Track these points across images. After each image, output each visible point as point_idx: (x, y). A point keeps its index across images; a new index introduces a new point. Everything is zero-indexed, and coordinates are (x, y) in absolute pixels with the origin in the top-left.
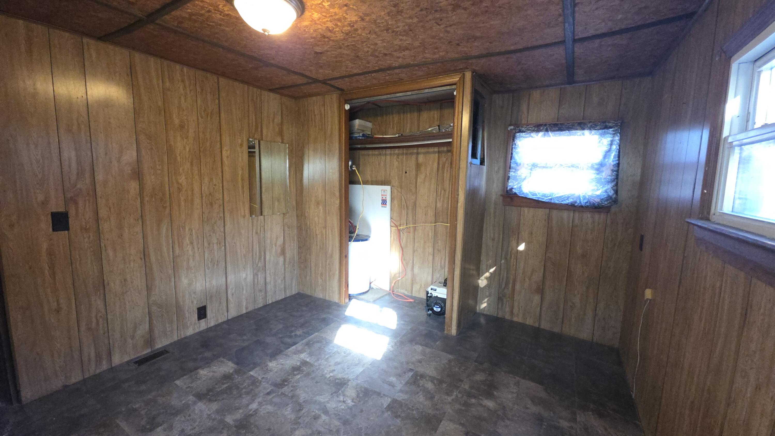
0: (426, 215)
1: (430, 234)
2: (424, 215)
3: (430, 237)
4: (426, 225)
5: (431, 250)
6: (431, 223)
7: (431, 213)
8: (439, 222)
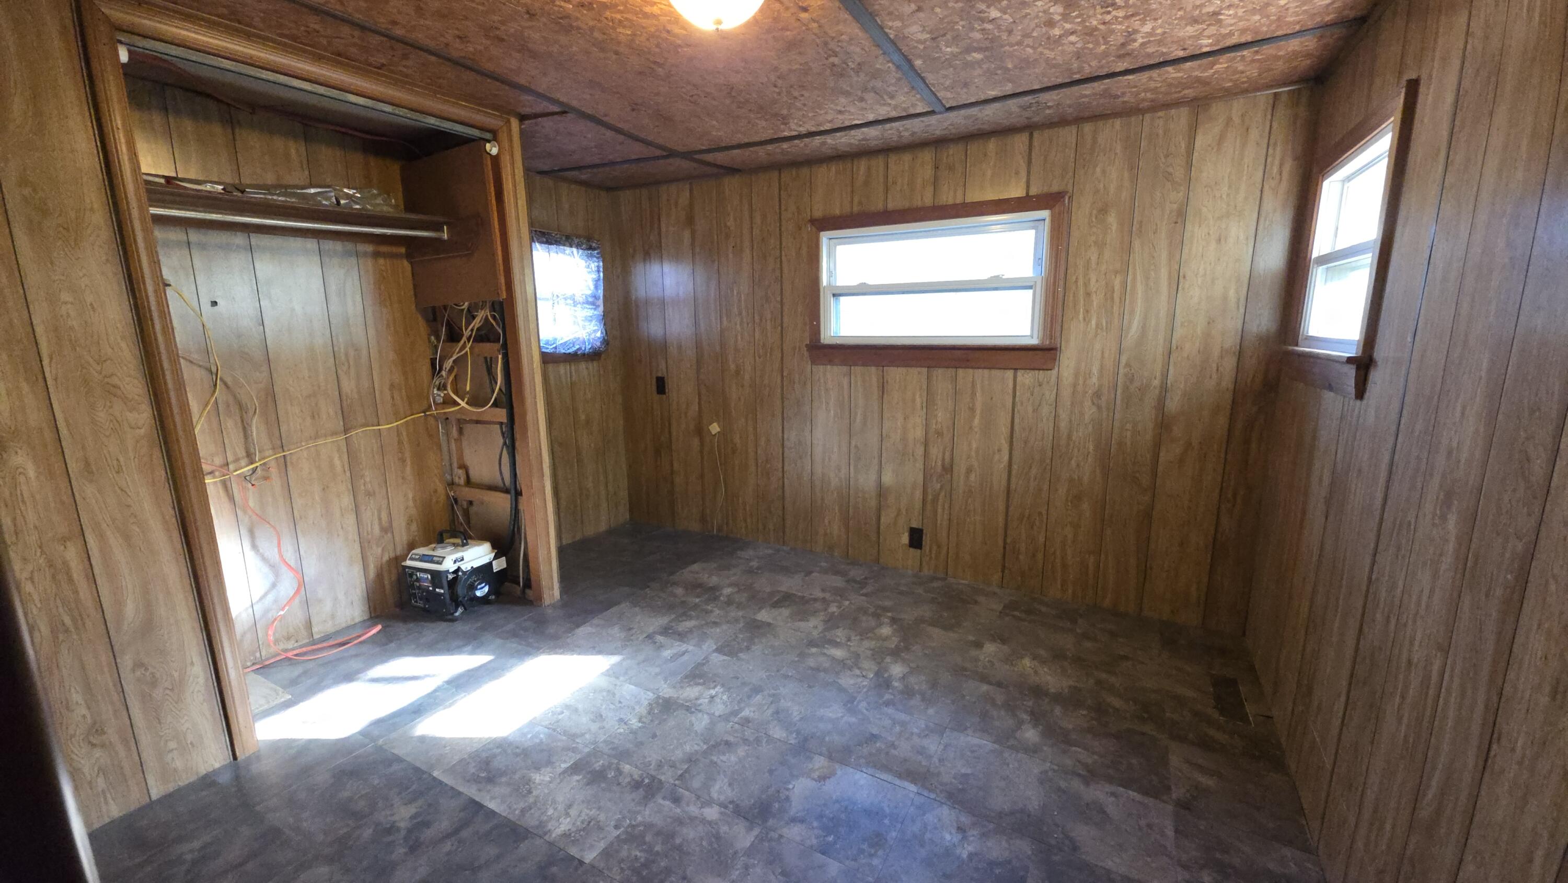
0: (313, 417)
1: (337, 462)
2: (309, 418)
3: (339, 468)
4: (321, 442)
5: (347, 500)
6: (334, 434)
7: (329, 411)
8: (355, 428)
